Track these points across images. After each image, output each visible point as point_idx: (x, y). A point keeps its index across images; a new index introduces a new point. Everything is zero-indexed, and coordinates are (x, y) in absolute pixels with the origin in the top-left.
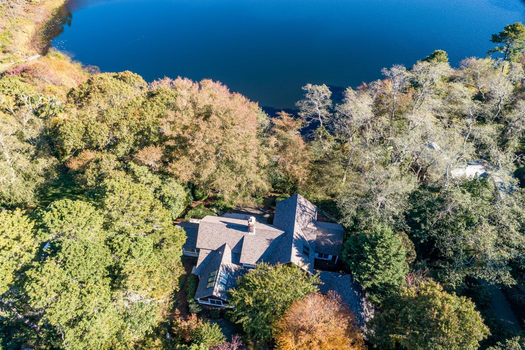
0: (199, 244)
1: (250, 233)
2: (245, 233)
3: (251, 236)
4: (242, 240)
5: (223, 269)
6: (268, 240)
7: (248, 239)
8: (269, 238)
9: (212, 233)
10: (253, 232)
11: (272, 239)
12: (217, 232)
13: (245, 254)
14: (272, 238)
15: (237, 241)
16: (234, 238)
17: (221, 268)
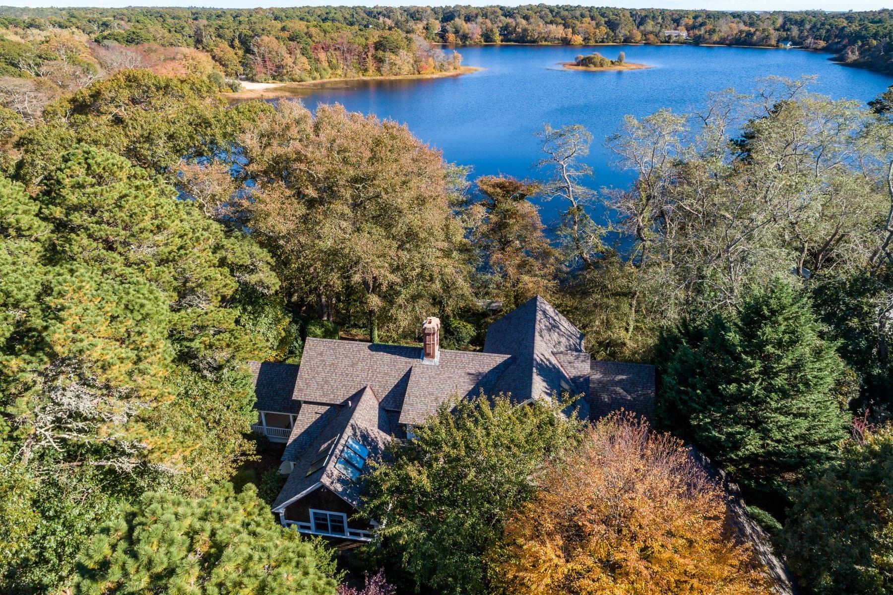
0: (300, 390)
1: (426, 362)
2: (414, 362)
3: (428, 367)
4: (408, 375)
5: (355, 435)
6: (469, 374)
7: (422, 373)
8: (473, 372)
9: (333, 364)
10: (433, 357)
11: (480, 374)
12: (347, 362)
13: (412, 405)
14: (481, 370)
15: (393, 381)
16: (386, 374)
17: (349, 431)
